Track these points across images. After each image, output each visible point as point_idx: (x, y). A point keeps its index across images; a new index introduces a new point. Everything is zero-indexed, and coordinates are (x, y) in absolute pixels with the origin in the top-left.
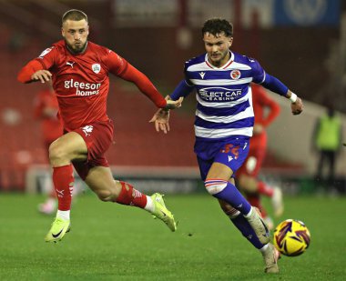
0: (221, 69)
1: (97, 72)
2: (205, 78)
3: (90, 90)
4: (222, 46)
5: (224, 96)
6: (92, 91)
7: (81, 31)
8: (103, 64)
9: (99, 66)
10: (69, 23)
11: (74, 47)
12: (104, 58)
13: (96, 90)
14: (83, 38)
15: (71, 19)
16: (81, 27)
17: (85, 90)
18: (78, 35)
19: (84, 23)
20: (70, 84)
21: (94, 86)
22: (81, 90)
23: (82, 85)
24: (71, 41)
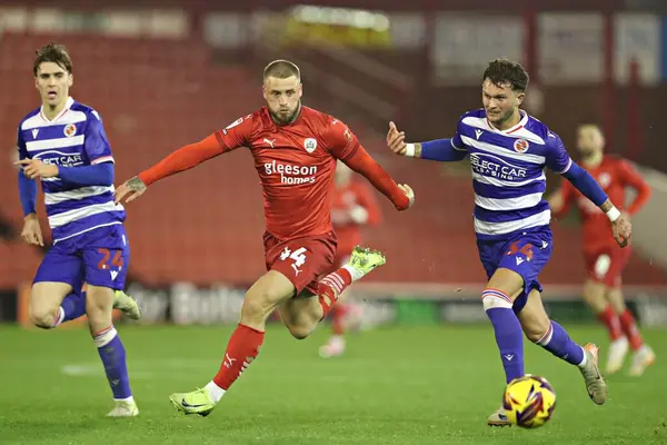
0: (503, 133)
1: (310, 150)
2: (480, 140)
3: (300, 176)
4: (505, 101)
5: (499, 171)
6: (304, 177)
7: (289, 92)
8: (319, 138)
9: (314, 142)
10: (272, 81)
11: (279, 116)
12: (324, 130)
13: (308, 175)
14: (291, 103)
15: (275, 76)
16: (289, 88)
17: (293, 176)
18: (284, 99)
19: (294, 81)
20: (271, 168)
21: (305, 170)
22: (287, 176)
23: (288, 168)
24: (275, 106)
